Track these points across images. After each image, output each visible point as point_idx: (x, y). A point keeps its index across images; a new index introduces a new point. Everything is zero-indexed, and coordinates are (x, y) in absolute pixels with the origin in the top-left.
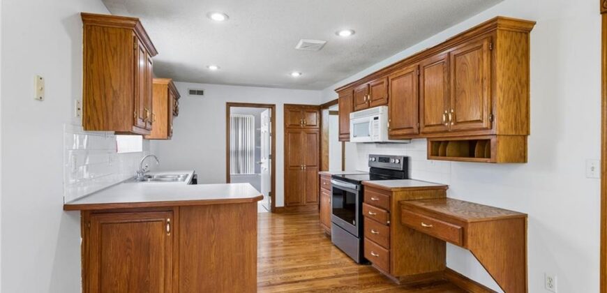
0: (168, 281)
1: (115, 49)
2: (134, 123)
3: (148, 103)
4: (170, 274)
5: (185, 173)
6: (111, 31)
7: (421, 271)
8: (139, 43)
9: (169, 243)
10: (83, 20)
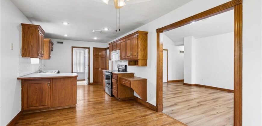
0: (49, 100)
1: (32, 34)
2: (38, 55)
3: (42, 49)
4: (49, 98)
5: (55, 71)
6: (31, 28)
7: (127, 97)
8: (40, 32)
9: (49, 89)
10: (22, 25)
